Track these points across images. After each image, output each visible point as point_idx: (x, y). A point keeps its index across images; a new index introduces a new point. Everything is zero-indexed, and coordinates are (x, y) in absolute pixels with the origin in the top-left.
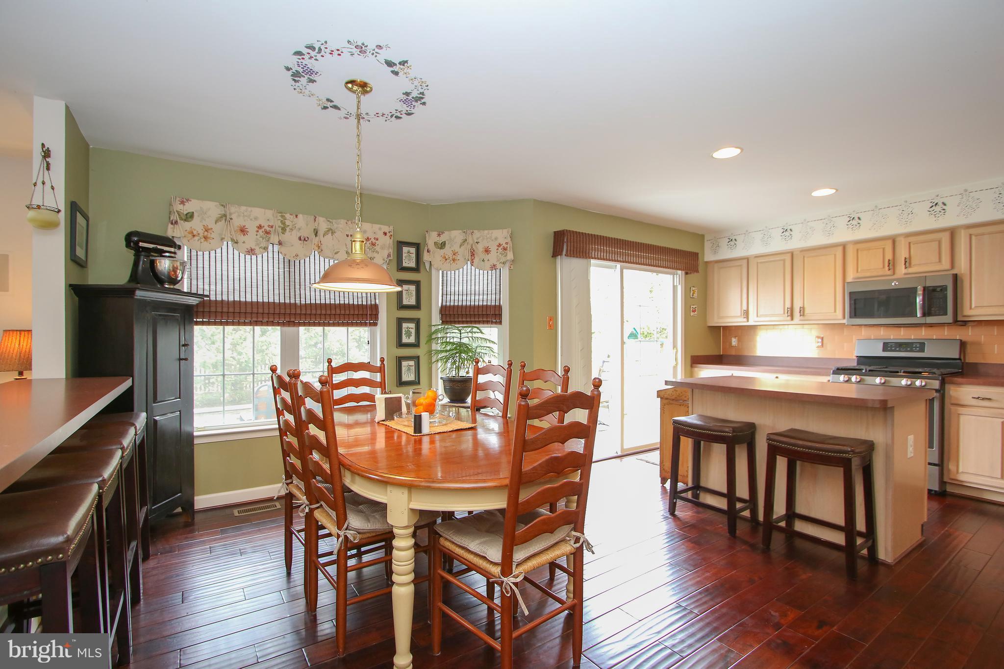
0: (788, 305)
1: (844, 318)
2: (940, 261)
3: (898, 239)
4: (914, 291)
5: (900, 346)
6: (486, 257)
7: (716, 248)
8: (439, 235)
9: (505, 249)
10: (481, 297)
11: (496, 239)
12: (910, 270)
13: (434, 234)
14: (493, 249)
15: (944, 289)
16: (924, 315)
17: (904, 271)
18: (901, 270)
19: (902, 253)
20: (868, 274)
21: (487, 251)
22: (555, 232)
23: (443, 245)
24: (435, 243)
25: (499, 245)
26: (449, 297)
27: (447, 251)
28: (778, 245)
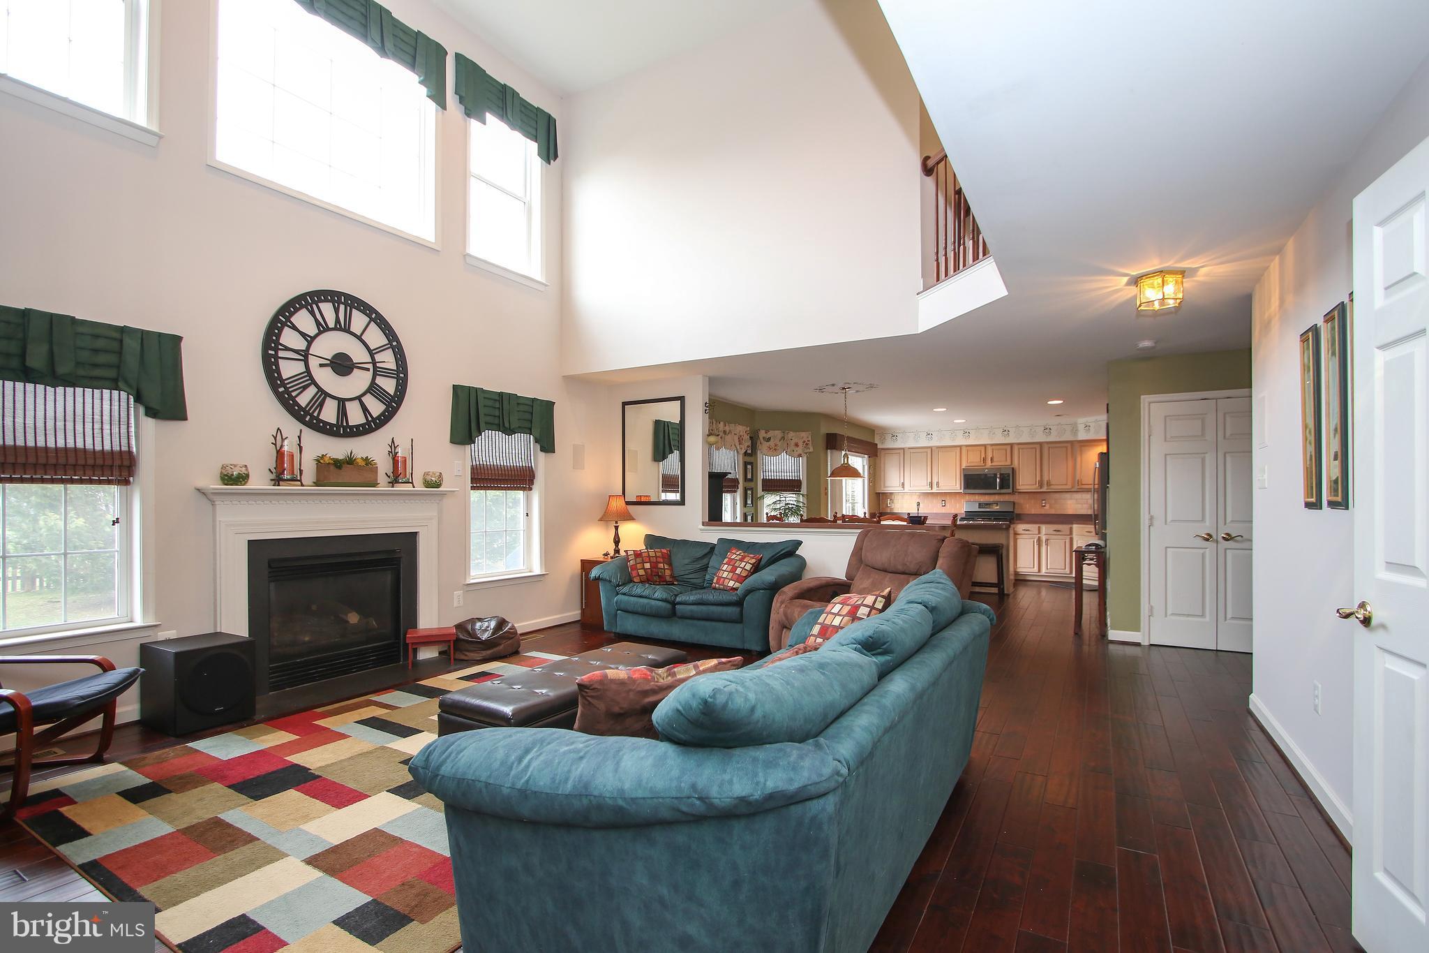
0: (929, 480)
1: (961, 489)
2: (1006, 460)
3: (987, 446)
4: (996, 475)
5: (988, 504)
6: (796, 449)
7: (883, 440)
8: (766, 433)
9: (807, 444)
10: (788, 474)
11: (803, 437)
12: (993, 464)
13: (764, 431)
14: (801, 444)
15: (1009, 475)
16: (1000, 488)
17: (990, 464)
18: (989, 464)
19: (989, 456)
20: (972, 465)
21: (797, 445)
22: (827, 434)
23: (769, 440)
24: (763, 438)
25: (804, 442)
26: (767, 473)
27: (771, 443)
28: (923, 442)
